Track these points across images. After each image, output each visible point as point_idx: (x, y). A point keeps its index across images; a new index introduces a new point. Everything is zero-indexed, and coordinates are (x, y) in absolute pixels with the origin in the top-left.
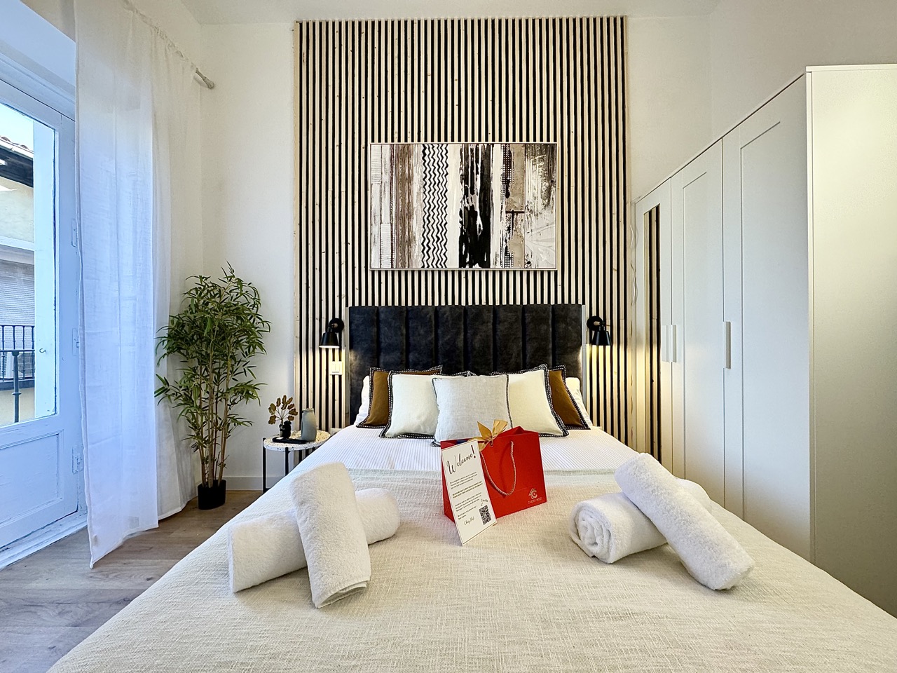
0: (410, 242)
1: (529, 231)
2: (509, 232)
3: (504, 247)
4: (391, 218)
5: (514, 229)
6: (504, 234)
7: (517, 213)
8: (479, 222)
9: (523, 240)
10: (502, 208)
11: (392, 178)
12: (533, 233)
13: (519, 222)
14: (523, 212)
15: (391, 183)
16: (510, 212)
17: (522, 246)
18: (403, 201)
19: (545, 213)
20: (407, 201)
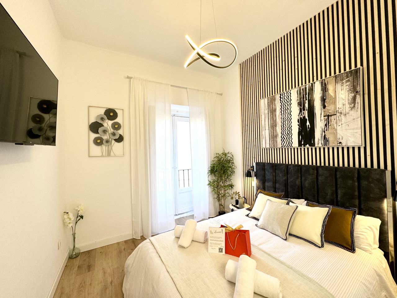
0: (276, 136)
1: (340, 124)
2: (326, 127)
3: (323, 135)
4: (269, 128)
5: (329, 124)
6: (323, 128)
7: (331, 116)
8: (308, 123)
9: (336, 130)
10: (321, 115)
11: (268, 111)
12: (343, 125)
13: (333, 120)
14: (335, 115)
15: (268, 113)
16: (326, 116)
17: (335, 134)
18: (273, 120)
19: (352, 112)
20: (274, 120)
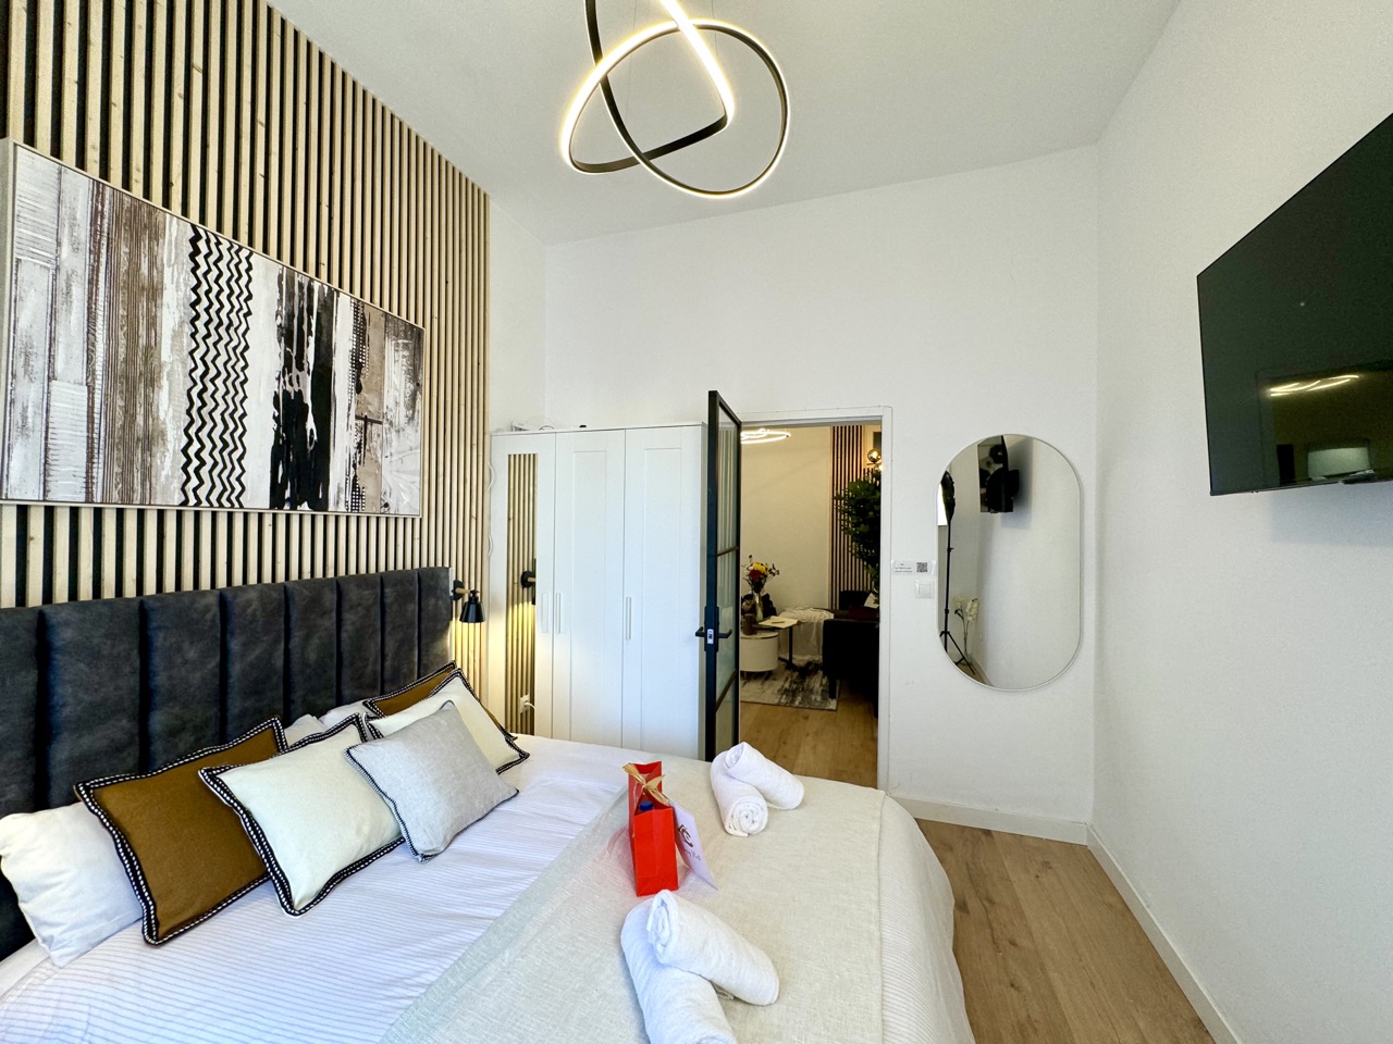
0: (149, 441)
1: (388, 454)
2: (360, 452)
3: (352, 476)
5: (367, 447)
6: (352, 454)
7: (373, 422)
8: (310, 424)
9: (380, 467)
10: (349, 409)
12: (394, 458)
13: (375, 437)
14: (380, 423)
15: (93, 282)
16: (361, 418)
17: (378, 478)
18: (132, 337)
19: (409, 430)
20: (142, 341)
